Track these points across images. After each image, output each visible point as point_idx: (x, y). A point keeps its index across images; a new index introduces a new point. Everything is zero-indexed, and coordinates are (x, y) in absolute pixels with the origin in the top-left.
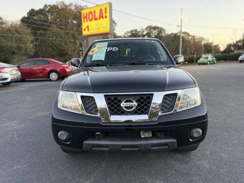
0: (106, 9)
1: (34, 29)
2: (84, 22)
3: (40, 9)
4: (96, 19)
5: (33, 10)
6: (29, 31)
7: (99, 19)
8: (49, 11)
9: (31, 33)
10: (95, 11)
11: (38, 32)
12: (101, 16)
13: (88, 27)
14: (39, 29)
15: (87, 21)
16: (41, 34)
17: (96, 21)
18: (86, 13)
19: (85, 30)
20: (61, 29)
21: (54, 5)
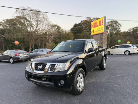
0: (102, 20)
1: (74, 33)
2: (92, 28)
3: (79, 23)
4: (97, 26)
5: (76, 24)
6: (73, 34)
7: (99, 26)
8: (83, 24)
9: (74, 35)
10: (97, 22)
11: (77, 34)
12: (100, 24)
13: (93, 31)
14: (77, 33)
15: (93, 28)
16: (78, 35)
17: (98, 27)
18: (93, 24)
19: (92, 32)
20: (87, 32)
21: (86, 20)
